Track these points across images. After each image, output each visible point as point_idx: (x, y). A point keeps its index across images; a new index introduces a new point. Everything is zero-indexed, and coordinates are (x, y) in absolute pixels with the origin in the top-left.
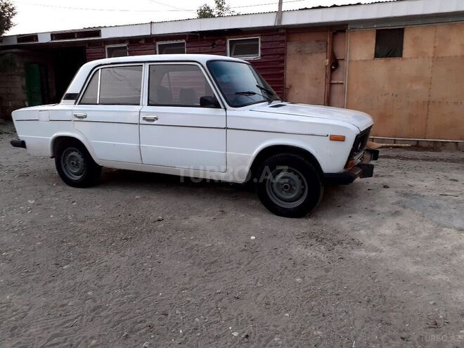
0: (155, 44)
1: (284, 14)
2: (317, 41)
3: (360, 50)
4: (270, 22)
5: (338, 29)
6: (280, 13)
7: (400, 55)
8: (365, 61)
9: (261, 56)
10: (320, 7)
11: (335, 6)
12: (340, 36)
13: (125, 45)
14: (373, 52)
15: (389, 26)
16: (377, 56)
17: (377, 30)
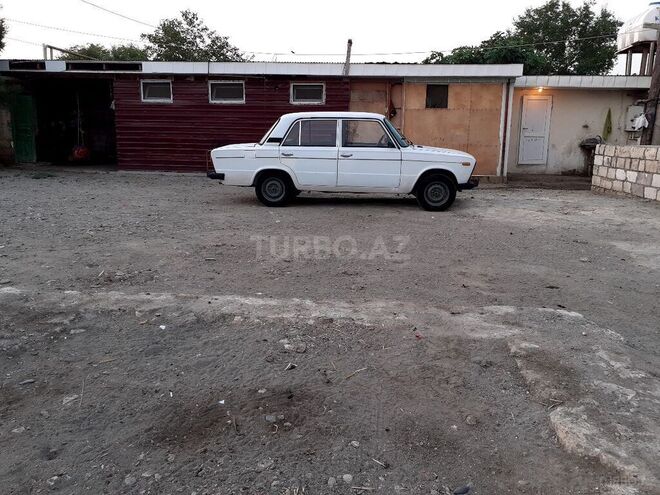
0: (207, 83)
1: (351, 66)
2: (379, 91)
3: (414, 101)
4: (338, 72)
5: (395, 82)
6: (347, 65)
7: (446, 107)
8: (418, 110)
9: (326, 102)
10: (384, 63)
11: (396, 63)
12: (397, 88)
13: (170, 81)
14: (425, 102)
15: (436, 82)
16: (427, 106)
17: (428, 86)
